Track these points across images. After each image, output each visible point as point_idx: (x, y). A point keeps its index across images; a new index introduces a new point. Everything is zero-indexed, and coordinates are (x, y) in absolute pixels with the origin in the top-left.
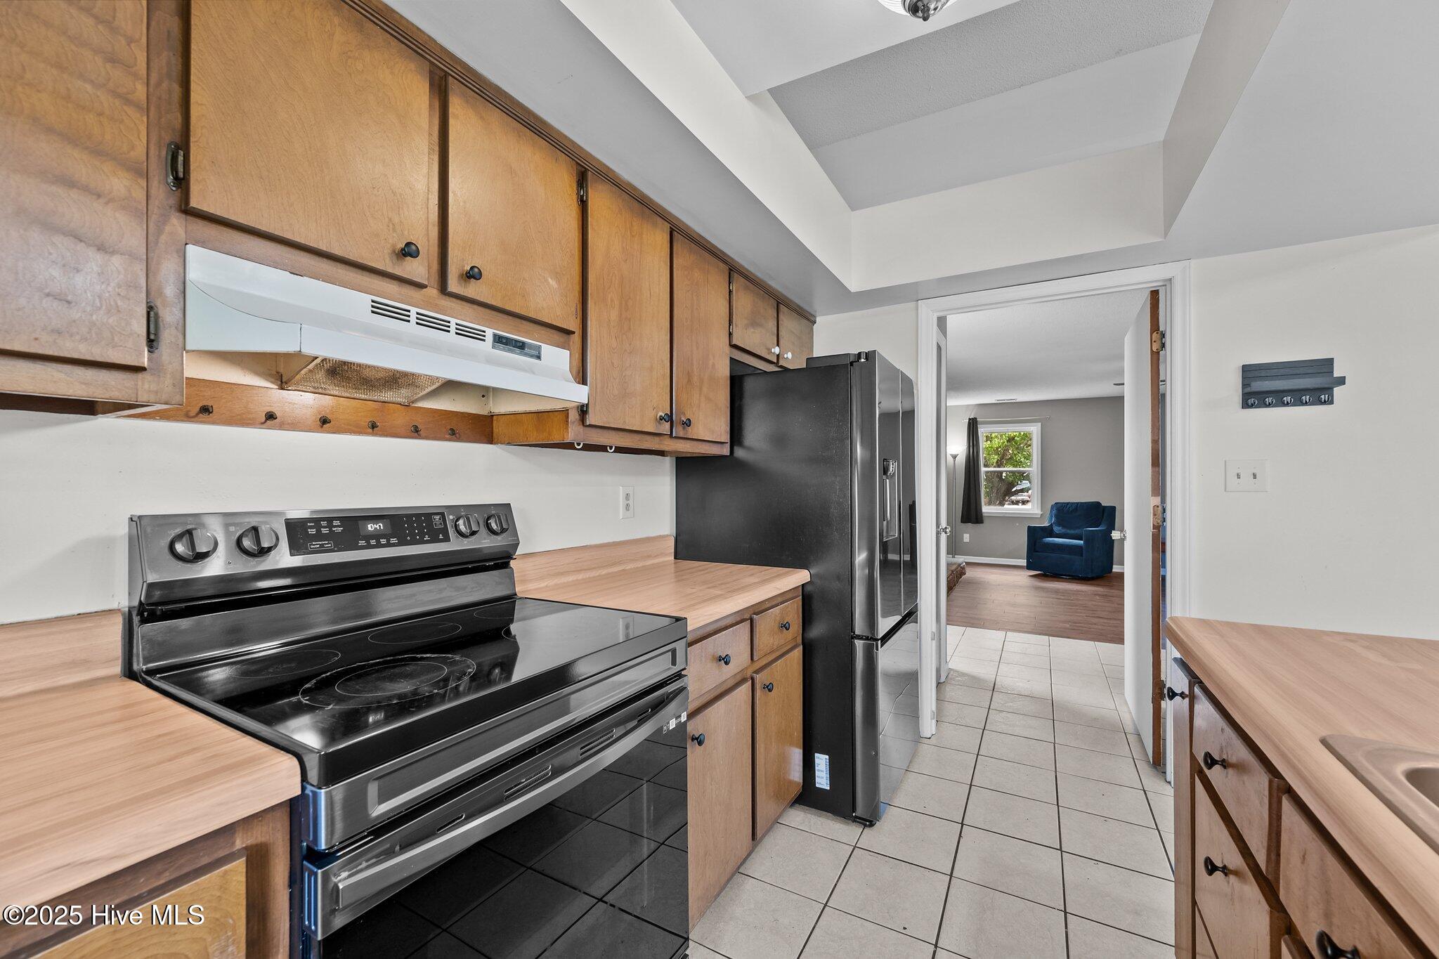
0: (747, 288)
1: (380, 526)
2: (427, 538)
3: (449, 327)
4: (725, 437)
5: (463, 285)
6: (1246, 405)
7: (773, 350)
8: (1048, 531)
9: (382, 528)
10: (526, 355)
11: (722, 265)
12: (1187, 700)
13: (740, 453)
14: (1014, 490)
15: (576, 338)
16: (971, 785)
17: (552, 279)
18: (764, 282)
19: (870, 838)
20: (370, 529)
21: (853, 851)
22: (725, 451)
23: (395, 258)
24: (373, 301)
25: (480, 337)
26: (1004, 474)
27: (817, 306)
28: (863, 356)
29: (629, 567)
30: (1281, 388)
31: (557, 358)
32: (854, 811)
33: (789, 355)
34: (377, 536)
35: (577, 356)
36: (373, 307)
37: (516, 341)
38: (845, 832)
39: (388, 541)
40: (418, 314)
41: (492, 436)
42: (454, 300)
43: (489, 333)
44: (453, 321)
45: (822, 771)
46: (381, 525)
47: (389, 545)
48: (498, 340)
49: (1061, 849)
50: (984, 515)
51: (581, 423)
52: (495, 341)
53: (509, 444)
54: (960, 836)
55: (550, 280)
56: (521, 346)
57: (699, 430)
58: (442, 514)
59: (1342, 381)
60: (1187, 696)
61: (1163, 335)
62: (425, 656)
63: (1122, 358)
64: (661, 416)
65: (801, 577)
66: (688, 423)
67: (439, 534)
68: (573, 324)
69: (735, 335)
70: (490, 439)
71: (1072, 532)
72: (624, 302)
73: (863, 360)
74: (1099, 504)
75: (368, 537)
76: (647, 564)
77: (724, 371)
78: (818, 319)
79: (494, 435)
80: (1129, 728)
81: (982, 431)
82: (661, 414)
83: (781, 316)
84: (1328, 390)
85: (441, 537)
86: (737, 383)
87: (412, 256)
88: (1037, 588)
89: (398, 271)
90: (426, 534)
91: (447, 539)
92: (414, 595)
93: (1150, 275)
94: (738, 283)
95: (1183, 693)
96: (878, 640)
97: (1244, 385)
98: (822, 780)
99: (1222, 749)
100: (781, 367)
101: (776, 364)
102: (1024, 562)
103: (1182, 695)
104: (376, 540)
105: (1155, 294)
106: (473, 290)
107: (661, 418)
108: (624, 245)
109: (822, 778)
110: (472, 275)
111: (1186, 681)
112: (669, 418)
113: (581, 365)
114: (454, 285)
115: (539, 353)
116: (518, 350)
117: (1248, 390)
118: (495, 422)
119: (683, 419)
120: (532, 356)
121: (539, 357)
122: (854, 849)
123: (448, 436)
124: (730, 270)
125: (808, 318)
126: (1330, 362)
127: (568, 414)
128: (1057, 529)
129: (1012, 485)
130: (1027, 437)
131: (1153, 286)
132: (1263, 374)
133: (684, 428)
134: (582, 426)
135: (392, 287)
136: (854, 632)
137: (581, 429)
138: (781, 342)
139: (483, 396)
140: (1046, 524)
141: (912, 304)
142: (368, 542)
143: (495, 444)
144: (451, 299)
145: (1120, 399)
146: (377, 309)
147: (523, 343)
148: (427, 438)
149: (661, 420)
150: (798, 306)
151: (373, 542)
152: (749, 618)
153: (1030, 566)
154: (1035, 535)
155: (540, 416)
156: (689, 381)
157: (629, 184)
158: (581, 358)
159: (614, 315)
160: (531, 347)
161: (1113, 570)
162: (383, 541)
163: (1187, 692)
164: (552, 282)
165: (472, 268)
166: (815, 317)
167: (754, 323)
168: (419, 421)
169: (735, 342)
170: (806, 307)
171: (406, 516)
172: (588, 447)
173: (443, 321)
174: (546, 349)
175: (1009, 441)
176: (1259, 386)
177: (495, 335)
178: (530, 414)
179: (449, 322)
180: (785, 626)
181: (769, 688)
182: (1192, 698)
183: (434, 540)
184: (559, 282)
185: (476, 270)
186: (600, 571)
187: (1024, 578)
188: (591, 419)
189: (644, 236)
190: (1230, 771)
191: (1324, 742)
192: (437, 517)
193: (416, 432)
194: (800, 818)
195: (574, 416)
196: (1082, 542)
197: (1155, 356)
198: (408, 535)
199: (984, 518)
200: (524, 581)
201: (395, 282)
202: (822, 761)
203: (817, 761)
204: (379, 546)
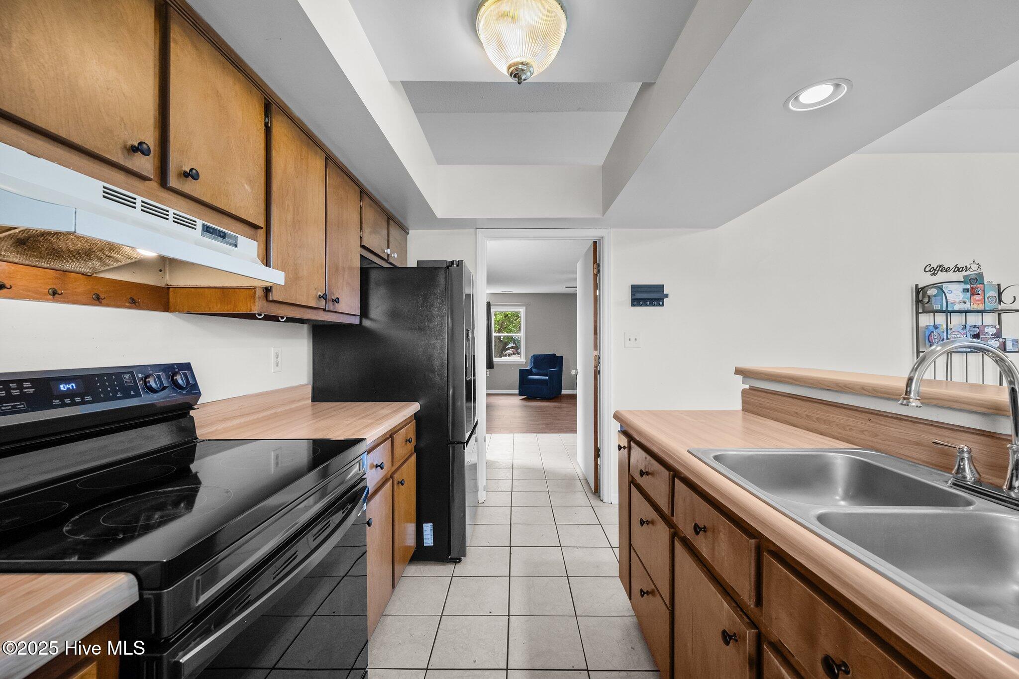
0: (370, 206)
1: (72, 386)
2: (119, 395)
3: (168, 215)
4: (358, 312)
5: (182, 182)
6: (633, 305)
7: (386, 251)
8: (529, 372)
9: (75, 388)
10: (227, 243)
11: (356, 187)
12: (626, 449)
13: (367, 323)
14: (507, 347)
15: (262, 232)
16: (511, 524)
17: (247, 184)
18: (380, 202)
19: (460, 569)
20: (62, 389)
21: (451, 580)
22: (356, 321)
23: (126, 153)
24: (104, 187)
25: (191, 225)
26: (502, 337)
27: (410, 222)
28: (455, 263)
29: (279, 410)
30: (645, 298)
31: (249, 247)
32: (449, 554)
33: (396, 255)
34: (70, 394)
35: (263, 246)
36: (104, 192)
37: (220, 231)
38: (445, 570)
39: (83, 399)
40: (143, 202)
41: (168, 305)
42: (171, 193)
43: (199, 223)
44: (171, 211)
45: (428, 534)
46: (74, 385)
47: (83, 402)
48: (207, 229)
49: (560, 546)
50: (494, 363)
51: (265, 298)
52: (203, 230)
53: (188, 313)
54: (510, 553)
55: (246, 185)
56: (223, 236)
57: (342, 307)
58: (132, 373)
59: (667, 296)
60: (626, 448)
61: (599, 266)
62: (167, 490)
63: (576, 273)
64: (320, 295)
65: (414, 407)
66: (337, 301)
67: (128, 392)
68: (261, 222)
69: (364, 239)
70: (166, 308)
71: (541, 372)
72: (296, 208)
73: (455, 266)
74: (555, 355)
75: (62, 396)
76: (293, 407)
77: (357, 264)
78: (410, 232)
79: (171, 304)
80: (581, 477)
81: (493, 310)
82: (319, 293)
83: (390, 228)
84: (662, 300)
85: (132, 393)
86: (365, 273)
87: (143, 153)
88: (526, 406)
89: (129, 164)
90: (119, 391)
91: (138, 395)
92: (106, 446)
93: (593, 234)
94: (366, 200)
95: (624, 446)
96: (465, 443)
97: (633, 295)
98: (428, 541)
99: (646, 467)
100: (390, 263)
101: (387, 261)
102: (517, 392)
103: (624, 448)
104: (69, 398)
105: (595, 243)
106: (188, 187)
107: (320, 297)
108: (296, 165)
109: (428, 539)
110: (191, 175)
111: (626, 440)
112: (324, 297)
113: (265, 254)
114: (173, 182)
115: (236, 242)
116: (220, 239)
117: (634, 297)
118: (171, 294)
119: (333, 297)
120: (230, 244)
121: (236, 246)
122: (452, 578)
123: (127, 304)
124: (361, 192)
125: (405, 230)
126: (662, 286)
127: (256, 291)
128: (534, 370)
129: (506, 344)
130: (516, 315)
131: (596, 239)
132: (639, 290)
133: (333, 305)
134: (265, 301)
135: (120, 176)
136: (449, 440)
137: (265, 303)
138: (390, 245)
139: (161, 271)
140: (529, 368)
141: (473, 231)
142: (62, 400)
143: (172, 312)
144: (169, 192)
145: (574, 296)
146: (108, 195)
147: (225, 233)
148: (107, 305)
149: (320, 298)
150: (399, 221)
151: (68, 401)
152: (390, 436)
153: (520, 394)
154: (523, 374)
155: (224, 291)
156: (337, 269)
157: (299, 119)
158: (265, 248)
159: (290, 217)
160: (231, 237)
161: (562, 393)
162: (78, 399)
163: (626, 446)
164: (247, 187)
165: (191, 170)
166: (408, 229)
167: (374, 232)
168: (101, 290)
169: (364, 244)
170: (403, 221)
171: (97, 375)
172: (268, 318)
173: (163, 210)
174: (241, 240)
175: (505, 317)
176: (639, 296)
177: (203, 225)
178: (214, 289)
179: (168, 211)
180: (409, 441)
181: (401, 483)
182: (629, 448)
183: (127, 396)
184: (252, 187)
185: (194, 171)
186: (258, 415)
187: (517, 401)
188: (274, 296)
189: (309, 160)
190: (650, 476)
191: (689, 451)
192: (127, 376)
193: (98, 300)
194: (414, 570)
195: (260, 293)
196: (547, 378)
197: (595, 276)
198: (101, 393)
199: (495, 365)
200: (201, 427)
201: (122, 173)
202: (428, 528)
203: (425, 529)
204: (74, 404)
